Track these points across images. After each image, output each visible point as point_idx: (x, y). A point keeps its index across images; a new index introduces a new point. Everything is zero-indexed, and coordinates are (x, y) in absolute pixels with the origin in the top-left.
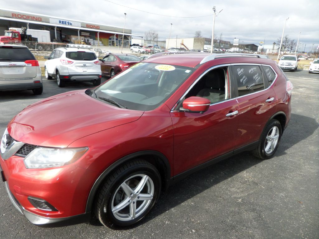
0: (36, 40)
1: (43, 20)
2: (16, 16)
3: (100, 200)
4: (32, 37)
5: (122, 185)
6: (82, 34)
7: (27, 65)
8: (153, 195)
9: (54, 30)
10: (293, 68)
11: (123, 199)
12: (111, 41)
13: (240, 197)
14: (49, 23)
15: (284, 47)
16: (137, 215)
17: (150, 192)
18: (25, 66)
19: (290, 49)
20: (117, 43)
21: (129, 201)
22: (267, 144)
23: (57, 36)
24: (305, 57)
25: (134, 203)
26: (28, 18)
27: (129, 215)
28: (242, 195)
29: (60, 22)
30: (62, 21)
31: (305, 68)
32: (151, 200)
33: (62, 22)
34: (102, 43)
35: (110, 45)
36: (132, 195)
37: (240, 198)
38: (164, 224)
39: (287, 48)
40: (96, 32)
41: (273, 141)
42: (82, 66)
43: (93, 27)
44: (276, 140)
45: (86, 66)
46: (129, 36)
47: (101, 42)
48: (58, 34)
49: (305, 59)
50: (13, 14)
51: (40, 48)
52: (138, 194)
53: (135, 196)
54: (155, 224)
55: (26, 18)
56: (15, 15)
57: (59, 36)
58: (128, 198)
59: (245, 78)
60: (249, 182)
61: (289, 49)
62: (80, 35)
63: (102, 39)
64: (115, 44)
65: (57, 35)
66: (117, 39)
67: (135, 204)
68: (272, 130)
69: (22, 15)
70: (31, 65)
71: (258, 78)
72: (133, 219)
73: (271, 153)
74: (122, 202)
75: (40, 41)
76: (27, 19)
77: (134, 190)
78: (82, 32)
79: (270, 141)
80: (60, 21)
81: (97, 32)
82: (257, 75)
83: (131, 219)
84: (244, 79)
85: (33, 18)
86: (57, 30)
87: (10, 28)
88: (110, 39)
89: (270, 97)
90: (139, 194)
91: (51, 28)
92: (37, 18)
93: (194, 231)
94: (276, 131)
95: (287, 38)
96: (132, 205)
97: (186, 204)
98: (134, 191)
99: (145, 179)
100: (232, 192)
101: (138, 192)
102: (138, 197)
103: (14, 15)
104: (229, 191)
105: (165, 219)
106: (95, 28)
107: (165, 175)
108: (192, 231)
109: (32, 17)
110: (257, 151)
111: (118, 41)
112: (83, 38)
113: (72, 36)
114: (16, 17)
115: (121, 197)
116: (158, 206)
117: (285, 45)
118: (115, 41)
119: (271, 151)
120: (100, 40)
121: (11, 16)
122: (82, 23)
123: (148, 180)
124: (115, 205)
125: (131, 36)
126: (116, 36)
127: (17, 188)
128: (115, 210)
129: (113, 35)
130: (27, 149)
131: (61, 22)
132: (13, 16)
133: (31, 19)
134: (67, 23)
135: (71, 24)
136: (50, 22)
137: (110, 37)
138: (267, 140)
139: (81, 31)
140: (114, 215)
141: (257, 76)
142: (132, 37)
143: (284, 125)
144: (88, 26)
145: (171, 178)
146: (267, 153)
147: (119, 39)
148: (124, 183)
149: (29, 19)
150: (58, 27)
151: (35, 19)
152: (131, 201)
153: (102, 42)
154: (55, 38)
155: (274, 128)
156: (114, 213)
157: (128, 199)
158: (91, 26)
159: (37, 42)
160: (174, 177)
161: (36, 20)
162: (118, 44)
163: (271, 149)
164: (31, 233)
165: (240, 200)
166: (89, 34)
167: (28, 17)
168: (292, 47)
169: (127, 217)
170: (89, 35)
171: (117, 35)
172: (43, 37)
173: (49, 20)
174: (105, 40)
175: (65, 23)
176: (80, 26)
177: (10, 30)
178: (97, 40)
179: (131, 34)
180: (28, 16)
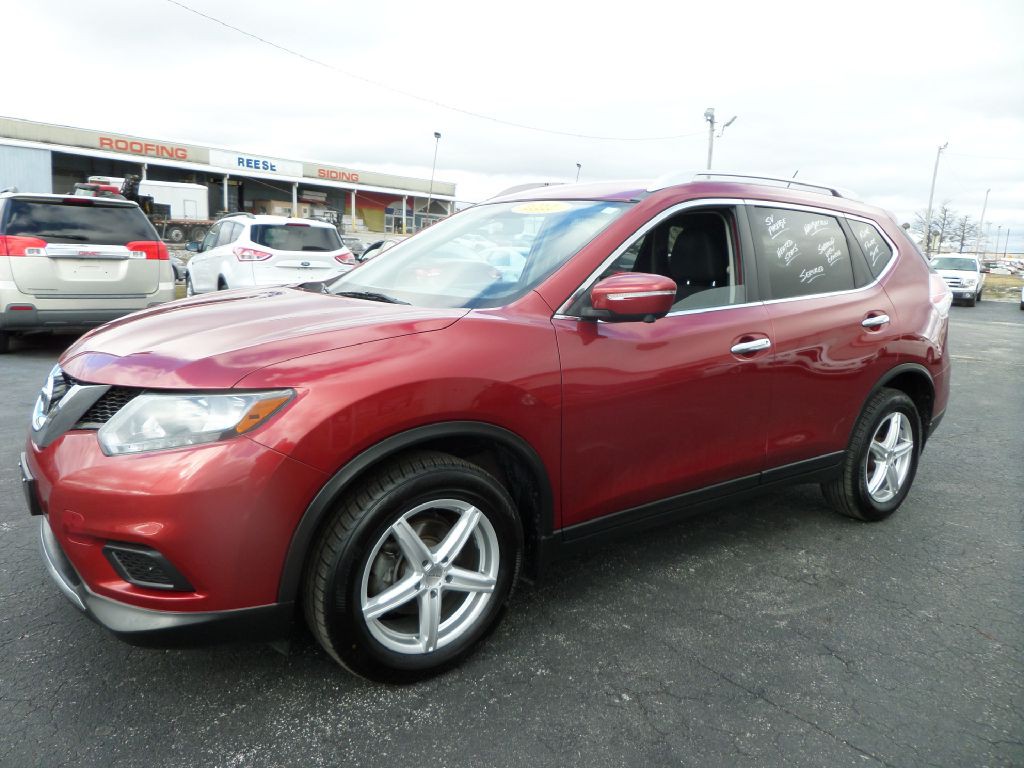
0: (164, 210)
1: (190, 154)
2: (110, 144)
3: (326, 567)
4: (156, 202)
5: (395, 526)
6: (305, 197)
7: (131, 256)
8: (495, 579)
9: (222, 185)
10: (968, 296)
11: (400, 576)
12: (391, 219)
13: (783, 616)
14: (207, 163)
15: (938, 237)
16: (442, 642)
17: (487, 568)
18: (126, 258)
19: (957, 245)
20: (409, 223)
21: (417, 586)
22: (872, 469)
23: (229, 203)
24: (1010, 268)
25: (433, 594)
26: (147, 149)
27: (418, 638)
28: (791, 610)
29: (239, 163)
30: (248, 160)
31: (1010, 295)
32: (490, 595)
33: (245, 163)
34: (365, 224)
35: (389, 230)
36: (428, 567)
37: (782, 618)
38: (533, 675)
39: (947, 240)
40: (347, 193)
41: (892, 461)
42: (298, 268)
43: (340, 176)
44: (903, 457)
45: (311, 268)
46: (447, 202)
47: (361, 222)
48: (232, 197)
49: (1009, 273)
50: (102, 139)
51: (177, 235)
52: (445, 565)
53: (436, 571)
54: (500, 674)
55: (140, 151)
56: (108, 142)
57: (236, 202)
58: (415, 574)
59: (791, 248)
60: (814, 577)
61: (953, 244)
62: (300, 200)
63: (365, 211)
64: (405, 228)
65: (229, 199)
66: (409, 213)
67: (438, 600)
68: (888, 423)
69: (129, 141)
70: (144, 255)
71: (833, 254)
72: (431, 649)
73: (891, 501)
74: (397, 586)
75: (176, 214)
76: (143, 152)
77: (433, 552)
78: (305, 192)
79: (883, 459)
80: (239, 159)
81: (351, 191)
82: (832, 242)
83: (423, 651)
84: (789, 249)
85: (161, 150)
86: (229, 186)
87: (91, 178)
88: (390, 211)
89: (877, 313)
90: (448, 568)
91: (212, 180)
92: (172, 149)
93: (626, 697)
94: (901, 428)
95: (946, 211)
96: (426, 600)
97: (607, 626)
98: (434, 555)
99: (470, 519)
100: (759, 602)
101: (445, 559)
102: (449, 578)
103: (106, 142)
104: (748, 599)
105: (536, 663)
106: (344, 178)
107: (537, 521)
108: (621, 698)
109: (157, 147)
110: (841, 489)
111: (414, 218)
112: (307, 207)
113: (273, 202)
114: (111, 146)
115: (392, 572)
116: (515, 628)
117: (940, 231)
118: (404, 217)
119: (890, 495)
120: (360, 214)
121: (97, 143)
122: (306, 165)
123: (480, 525)
124: (373, 593)
125: (454, 202)
126: (408, 202)
127: (74, 517)
128: (373, 608)
129: (398, 198)
130: (113, 405)
131: (242, 162)
132: (102, 144)
133: (154, 153)
134: (261, 165)
135: (273, 168)
136: (211, 163)
137: (390, 207)
138: (872, 456)
139: (303, 187)
140: (369, 625)
141: (831, 247)
142: (457, 206)
143: (930, 416)
144: (323, 174)
145: (555, 532)
146: (875, 498)
147: (415, 212)
148: (402, 519)
149: (149, 152)
150: (233, 178)
151: (168, 152)
152: (422, 587)
153: (365, 221)
154: (223, 209)
155: (896, 419)
156: (369, 616)
157: (415, 578)
158: (334, 175)
159: (169, 218)
160: (564, 529)
161: (171, 156)
162: (414, 226)
163: (888, 489)
164: (108, 683)
165: (783, 623)
166: (325, 195)
167: (145, 148)
168: (963, 239)
169: (411, 642)
170: (323, 199)
171: (411, 200)
172: (187, 202)
173: (208, 157)
174: (375, 215)
175: (255, 164)
176: (302, 174)
177: (92, 182)
178: (350, 213)
179: (453, 195)
180: (147, 145)
